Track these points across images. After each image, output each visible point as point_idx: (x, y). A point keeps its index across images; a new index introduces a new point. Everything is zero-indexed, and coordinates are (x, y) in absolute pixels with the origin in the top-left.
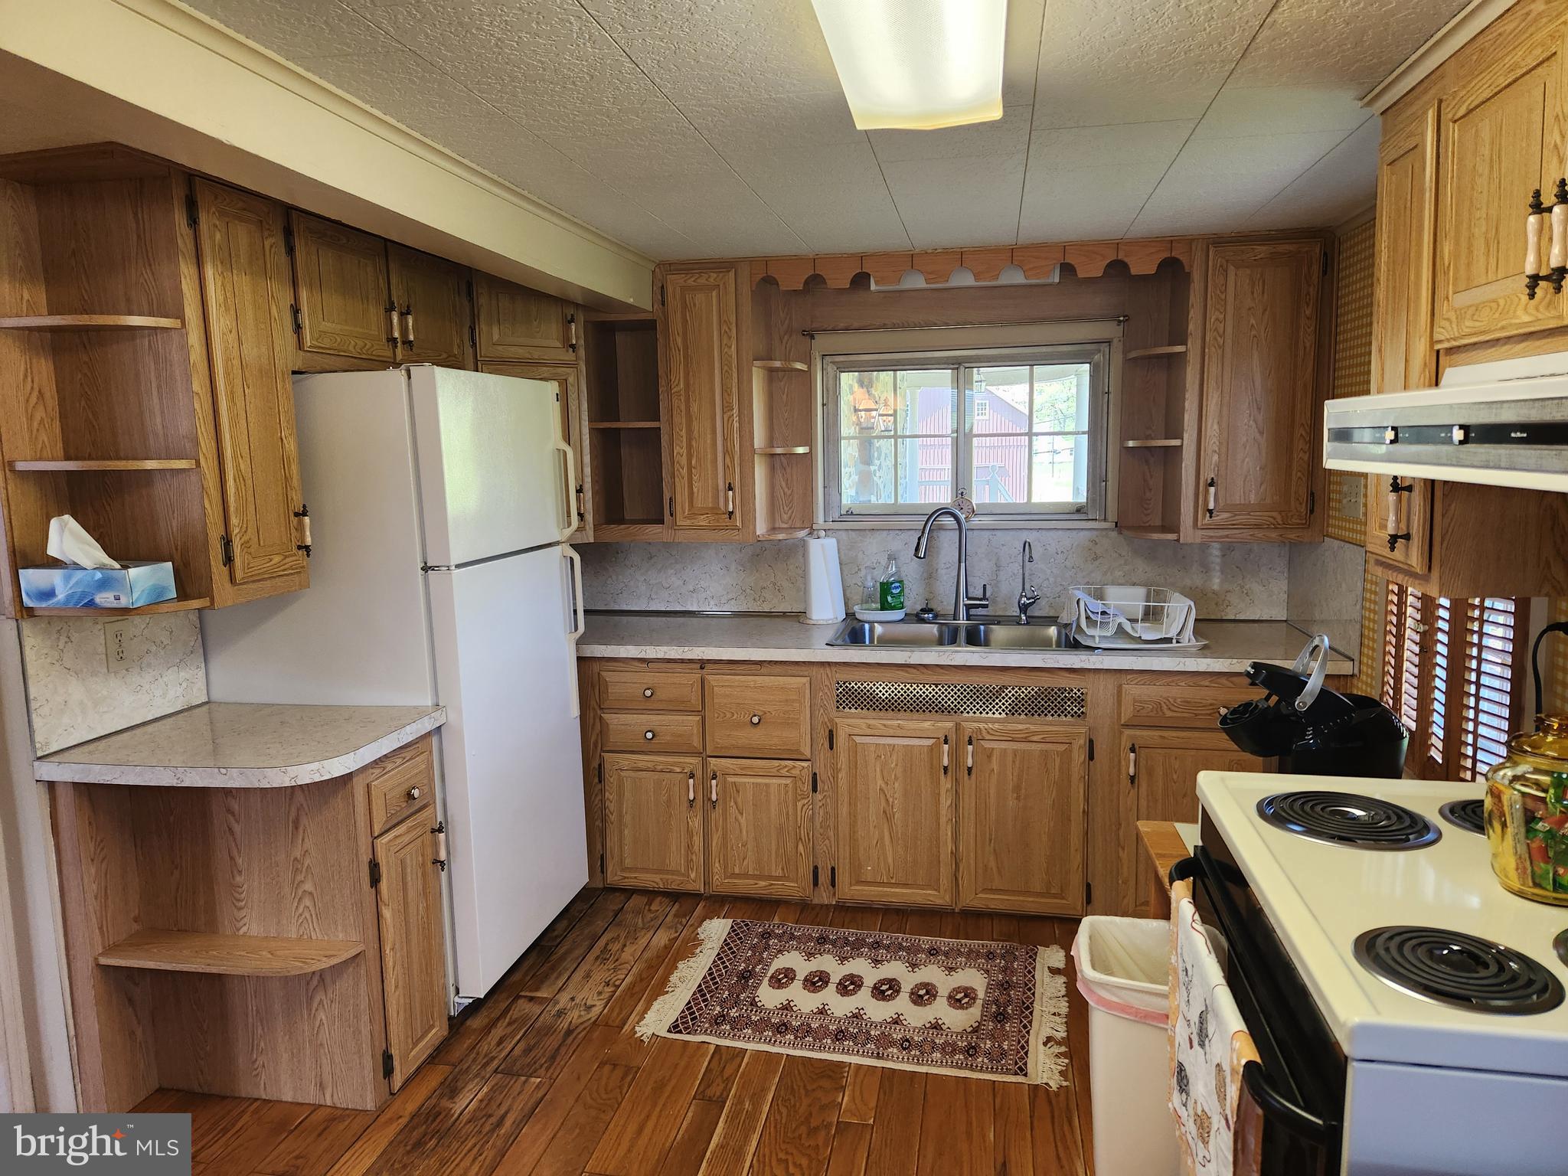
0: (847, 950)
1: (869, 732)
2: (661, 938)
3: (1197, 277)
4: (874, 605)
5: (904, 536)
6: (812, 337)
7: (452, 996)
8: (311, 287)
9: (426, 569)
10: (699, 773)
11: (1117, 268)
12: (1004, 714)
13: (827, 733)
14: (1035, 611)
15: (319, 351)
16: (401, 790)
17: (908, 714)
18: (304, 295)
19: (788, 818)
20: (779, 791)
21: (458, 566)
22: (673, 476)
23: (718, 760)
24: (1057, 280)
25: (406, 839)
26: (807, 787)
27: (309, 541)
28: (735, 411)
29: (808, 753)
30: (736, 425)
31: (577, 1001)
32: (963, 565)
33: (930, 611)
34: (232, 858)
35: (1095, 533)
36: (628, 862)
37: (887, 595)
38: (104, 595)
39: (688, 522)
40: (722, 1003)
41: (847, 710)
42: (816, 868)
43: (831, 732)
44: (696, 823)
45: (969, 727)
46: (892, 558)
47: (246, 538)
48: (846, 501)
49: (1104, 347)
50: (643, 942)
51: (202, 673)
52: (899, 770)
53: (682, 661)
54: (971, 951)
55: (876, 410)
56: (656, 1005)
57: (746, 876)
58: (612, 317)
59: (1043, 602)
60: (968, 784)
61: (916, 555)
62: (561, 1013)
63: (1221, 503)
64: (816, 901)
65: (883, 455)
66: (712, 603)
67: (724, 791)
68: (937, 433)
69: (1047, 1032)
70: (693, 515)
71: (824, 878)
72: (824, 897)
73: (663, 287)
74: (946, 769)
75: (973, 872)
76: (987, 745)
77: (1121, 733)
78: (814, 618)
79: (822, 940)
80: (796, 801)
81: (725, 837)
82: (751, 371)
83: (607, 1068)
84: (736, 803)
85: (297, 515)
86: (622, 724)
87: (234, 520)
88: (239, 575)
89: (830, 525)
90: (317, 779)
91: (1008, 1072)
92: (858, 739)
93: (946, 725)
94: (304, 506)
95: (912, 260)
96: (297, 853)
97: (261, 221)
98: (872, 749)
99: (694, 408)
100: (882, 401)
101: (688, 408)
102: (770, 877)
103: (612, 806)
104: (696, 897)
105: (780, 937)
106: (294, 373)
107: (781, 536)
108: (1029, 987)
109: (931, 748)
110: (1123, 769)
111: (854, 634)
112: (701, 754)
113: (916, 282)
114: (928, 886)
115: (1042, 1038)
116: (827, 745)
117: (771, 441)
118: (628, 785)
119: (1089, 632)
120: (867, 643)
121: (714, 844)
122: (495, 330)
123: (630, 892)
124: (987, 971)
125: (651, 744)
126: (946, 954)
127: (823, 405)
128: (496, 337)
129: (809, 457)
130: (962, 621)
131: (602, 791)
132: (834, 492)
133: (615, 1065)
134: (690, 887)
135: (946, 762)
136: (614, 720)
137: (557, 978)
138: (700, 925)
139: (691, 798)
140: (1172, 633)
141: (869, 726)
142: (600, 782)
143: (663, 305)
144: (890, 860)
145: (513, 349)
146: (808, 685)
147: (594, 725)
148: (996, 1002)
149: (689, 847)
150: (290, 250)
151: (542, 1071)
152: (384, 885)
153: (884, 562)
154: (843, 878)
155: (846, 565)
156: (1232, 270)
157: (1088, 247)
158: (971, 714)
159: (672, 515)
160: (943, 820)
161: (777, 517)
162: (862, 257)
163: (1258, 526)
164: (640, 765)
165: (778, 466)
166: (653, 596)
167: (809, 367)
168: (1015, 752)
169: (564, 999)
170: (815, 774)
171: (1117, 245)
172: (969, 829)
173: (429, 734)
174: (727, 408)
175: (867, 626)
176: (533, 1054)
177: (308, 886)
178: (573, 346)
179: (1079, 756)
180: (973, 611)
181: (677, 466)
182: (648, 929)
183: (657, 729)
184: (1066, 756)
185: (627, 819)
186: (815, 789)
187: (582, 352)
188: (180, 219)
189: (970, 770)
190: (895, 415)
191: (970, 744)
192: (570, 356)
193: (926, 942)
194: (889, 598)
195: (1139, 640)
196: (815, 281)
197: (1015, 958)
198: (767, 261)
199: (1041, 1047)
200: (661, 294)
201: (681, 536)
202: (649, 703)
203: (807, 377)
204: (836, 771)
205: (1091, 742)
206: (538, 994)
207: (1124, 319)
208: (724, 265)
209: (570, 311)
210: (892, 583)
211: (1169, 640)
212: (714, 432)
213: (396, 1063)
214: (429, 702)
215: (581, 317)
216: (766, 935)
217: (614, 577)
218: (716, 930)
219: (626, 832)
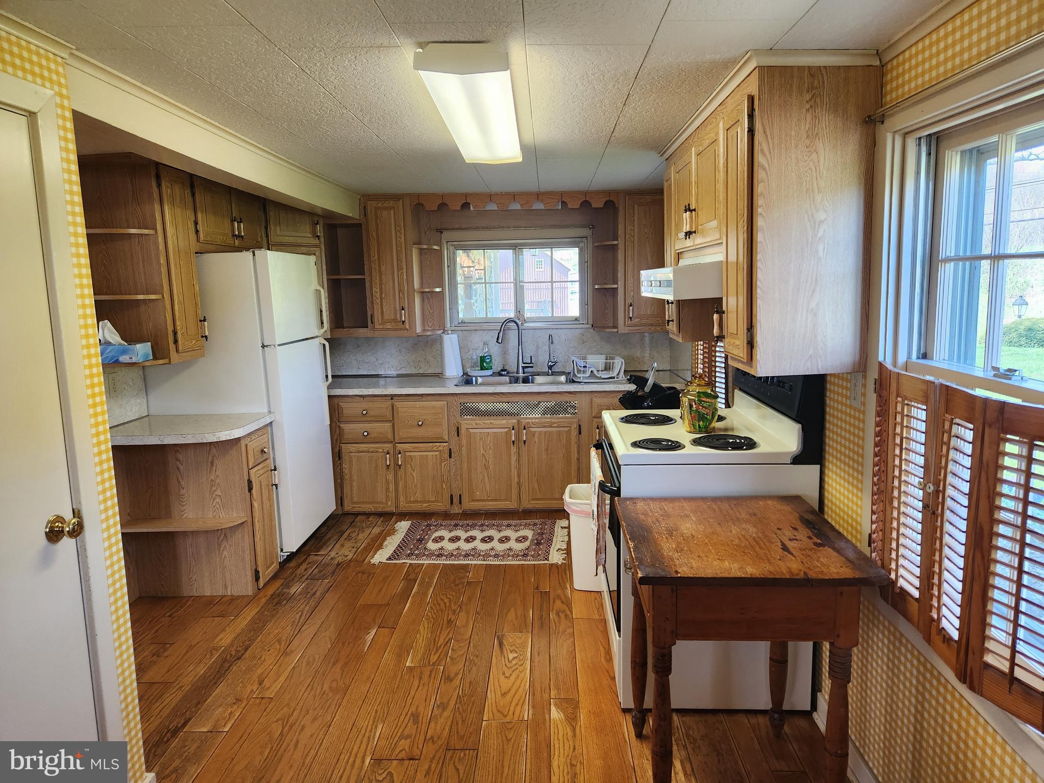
0: (467, 528)
1: (476, 426)
2: (376, 530)
3: (621, 209)
4: (477, 368)
5: (491, 333)
6: (442, 233)
7: (279, 552)
8: (202, 212)
9: (263, 346)
10: (391, 452)
11: (586, 204)
12: (540, 415)
13: (456, 428)
14: (555, 369)
15: (206, 242)
16: (259, 449)
17: (495, 417)
18: (199, 216)
19: (437, 472)
20: (433, 459)
21: (279, 345)
22: (372, 303)
23: (404, 445)
24: (560, 208)
25: (262, 472)
26: (447, 455)
27: (207, 334)
28: (405, 270)
29: (446, 439)
30: (405, 277)
31: (340, 554)
32: (520, 347)
33: (505, 370)
34: (179, 482)
35: (584, 330)
36: (355, 499)
37: (483, 363)
38: (123, 357)
39: (381, 327)
40: (411, 549)
41: (465, 417)
42: (452, 495)
43: (458, 428)
44: (391, 477)
45: (524, 422)
46: (485, 344)
47: (182, 332)
48: (461, 315)
49: (584, 240)
50: (367, 532)
51: (145, 401)
52: (491, 444)
53: (381, 396)
54: (526, 524)
55: (474, 267)
56: (379, 553)
57: (416, 502)
58: (338, 222)
59: (559, 365)
60: (524, 449)
61: (497, 342)
62: (332, 559)
63: (635, 314)
64: (452, 512)
65: (478, 294)
66: (392, 369)
67: (405, 461)
68: (504, 281)
69: (558, 547)
70: (383, 323)
71: (456, 500)
72: (456, 510)
73: (365, 207)
74: (513, 442)
75: (527, 490)
76: (532, 430)
77: (593, 421)
78: (447, 375)
79: (456, 525)
80: (441, 462)
81: (405, 482)
82: (412, 251)
83: (360, 575)
84: (411, 466)
85: (201, 321)
86: (350, 429)
87: (178, 323)
88: (180, 349)
89: (454, 328)
90: (229, 438)
91: (541, 560)
92: (471, 431)
93: (513, 421)
94: (205, 317)
95: (490, 197)
96: (212, 477)
97: (183, 183)
98: (478, 435)
99: (383, 268)
100: (476, 261)
101: (380, 268)
102: (429, 502)
103: (346, 471)
104: (391, 514)
105: (436, 526)
106: (196, 253)
107: (429, 333)
108: (552, 533)
109: (506, 433)
110: (594, 438)
111: (468, 381)
112: (393, 442)
113: (493, 207)
114: (506, 500)
115: (557, 548)
116: (456, 434)
117: (422, 284)
118: (354, 460)
119: (578, 375)
120: (474, 383)
121: (400, 486)
122: (278, 229)
123: (357, 514)
124: (533, 530)
125: (366, 439)
126: (515, 526)
127: (448, 267)
128: (278, 232)
129: (442, 293)
130: (521, 375)
131: (341, 464)
132: (455, 311)
133: (363, 573)
134: (388, 509)
135: (513, 439)
136: (345, 426)
137: (327, 547)
138: (396, 524)
139: (388, 464)
140: (615, 374)
141: (476, 424)
142: (340, 459)
143: (365, 215)
144: (488, 488)
145: (287, 238)
146: (446, 405)
147: (335, 431)
148: (537, 539)
149: (387, 489)
150: (193, 195)
151: (329, 577)
152: (254, 491)
153: (481, 345)
154: (465, 499)
155: (462, 348)
156: (636, 207)
157: (573, 194)
158: (525, 415)
159: (372, 323)
160: (513, 467)
161: (426, 324)
162: (466, 195)
163: (651, 325)
164: (361, 449)
165: (425, 297)
166: (360, 367)
167: (441, 248)
168: (545, 432)
169: (333, 554)
170: (450, 449)
171: (586, 193)
172: (525, 470)
173: (267, 425)
174: (400, 268)
175: (474, 379)
176: (323, 573)
177: (218, 493)
178: (318, 237)
179: (574, 433)
180: (526, 370)
181: (374, 298)
182: (369, 527)
183: (369, 431)
184: (569, 433)
185: (355, 477)
186: (450, 457)
187: (322, 239)
188: (154, 184)
189: (525, 442)
190: (484, 269)
191: (525, 429)
192: (316, 241)
193: (505, 522)
194: (485, 364)
195: (601, 378)
196: (443, 206)
197: (546, 524)
198: (419, 196)
199: (555, 552)
200: (364, 210)
201: (377, 334)
202: (364, 417)
203: (440, 253)
204: (460, 447)
205: (580, 426)
206: (320, 553)
207: (593, 227)
208: (397, 197)
209: (316, 219)
210: (486, 356)
211: (613, 378)
212: (394, 281)
213: (261, 575)
214: (266, 410)
215: (321, 222)
216: (429, 526)
217: (338, 358)
218: (403, 526)
219: (354, 484)
